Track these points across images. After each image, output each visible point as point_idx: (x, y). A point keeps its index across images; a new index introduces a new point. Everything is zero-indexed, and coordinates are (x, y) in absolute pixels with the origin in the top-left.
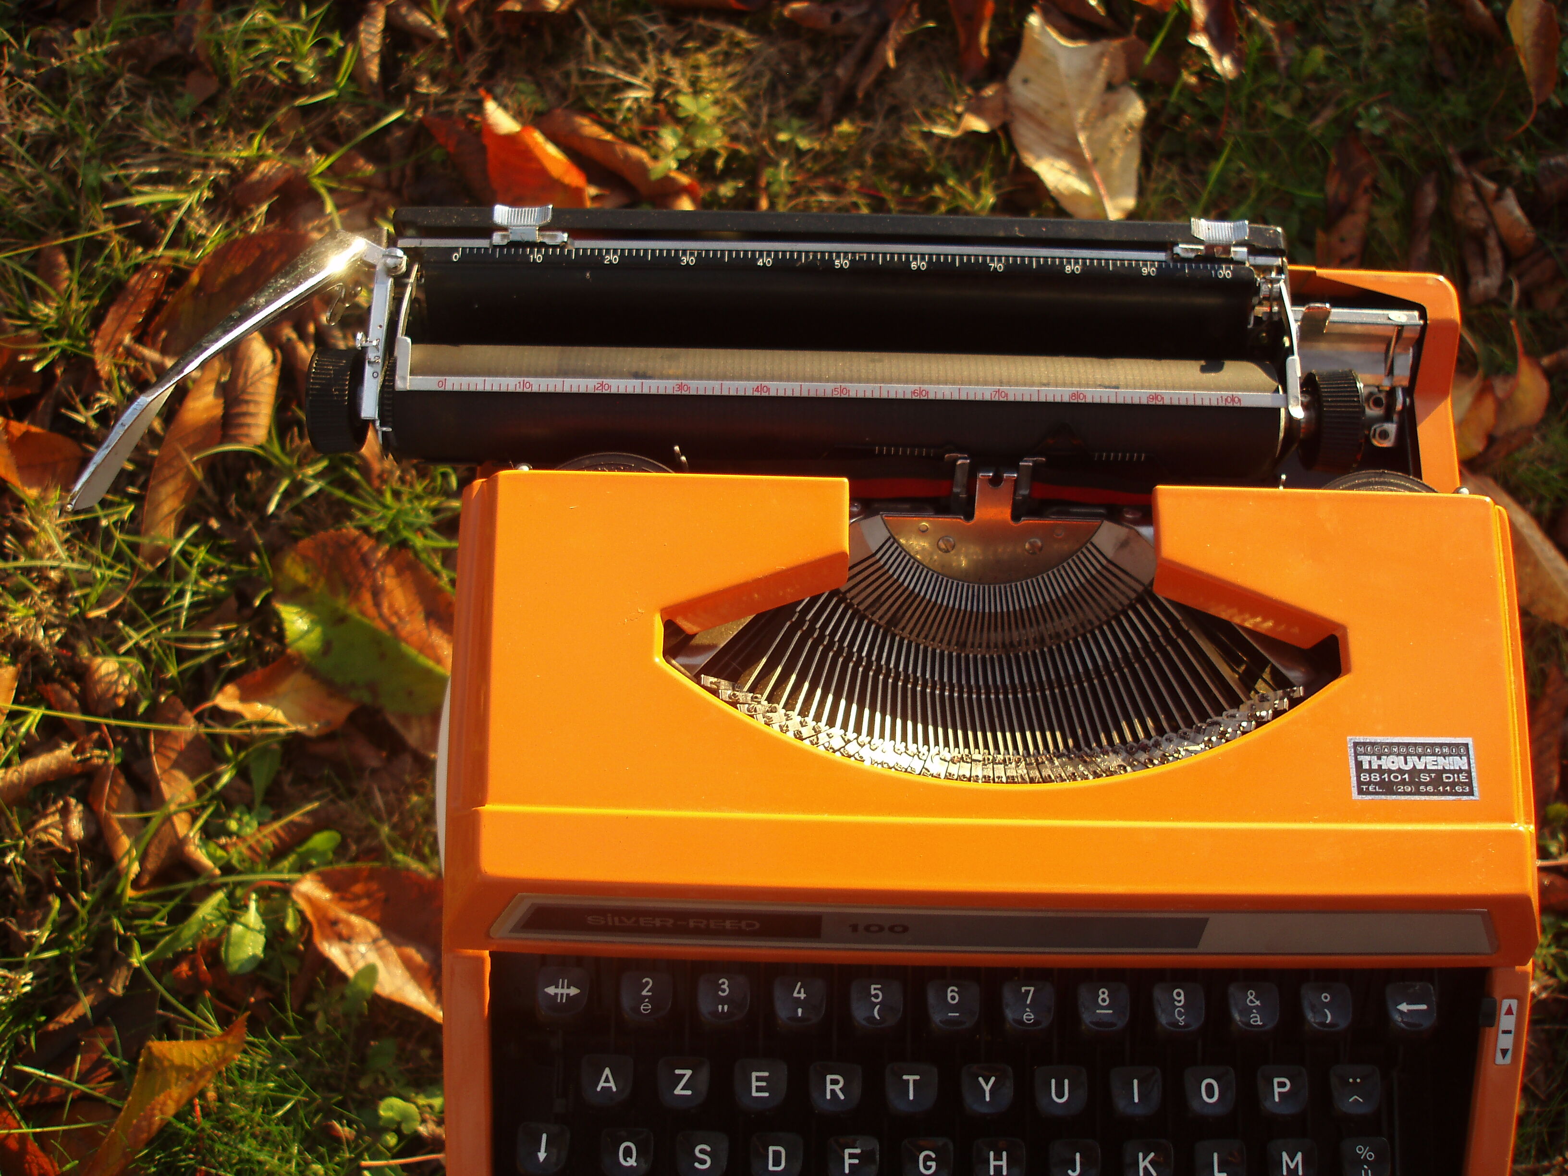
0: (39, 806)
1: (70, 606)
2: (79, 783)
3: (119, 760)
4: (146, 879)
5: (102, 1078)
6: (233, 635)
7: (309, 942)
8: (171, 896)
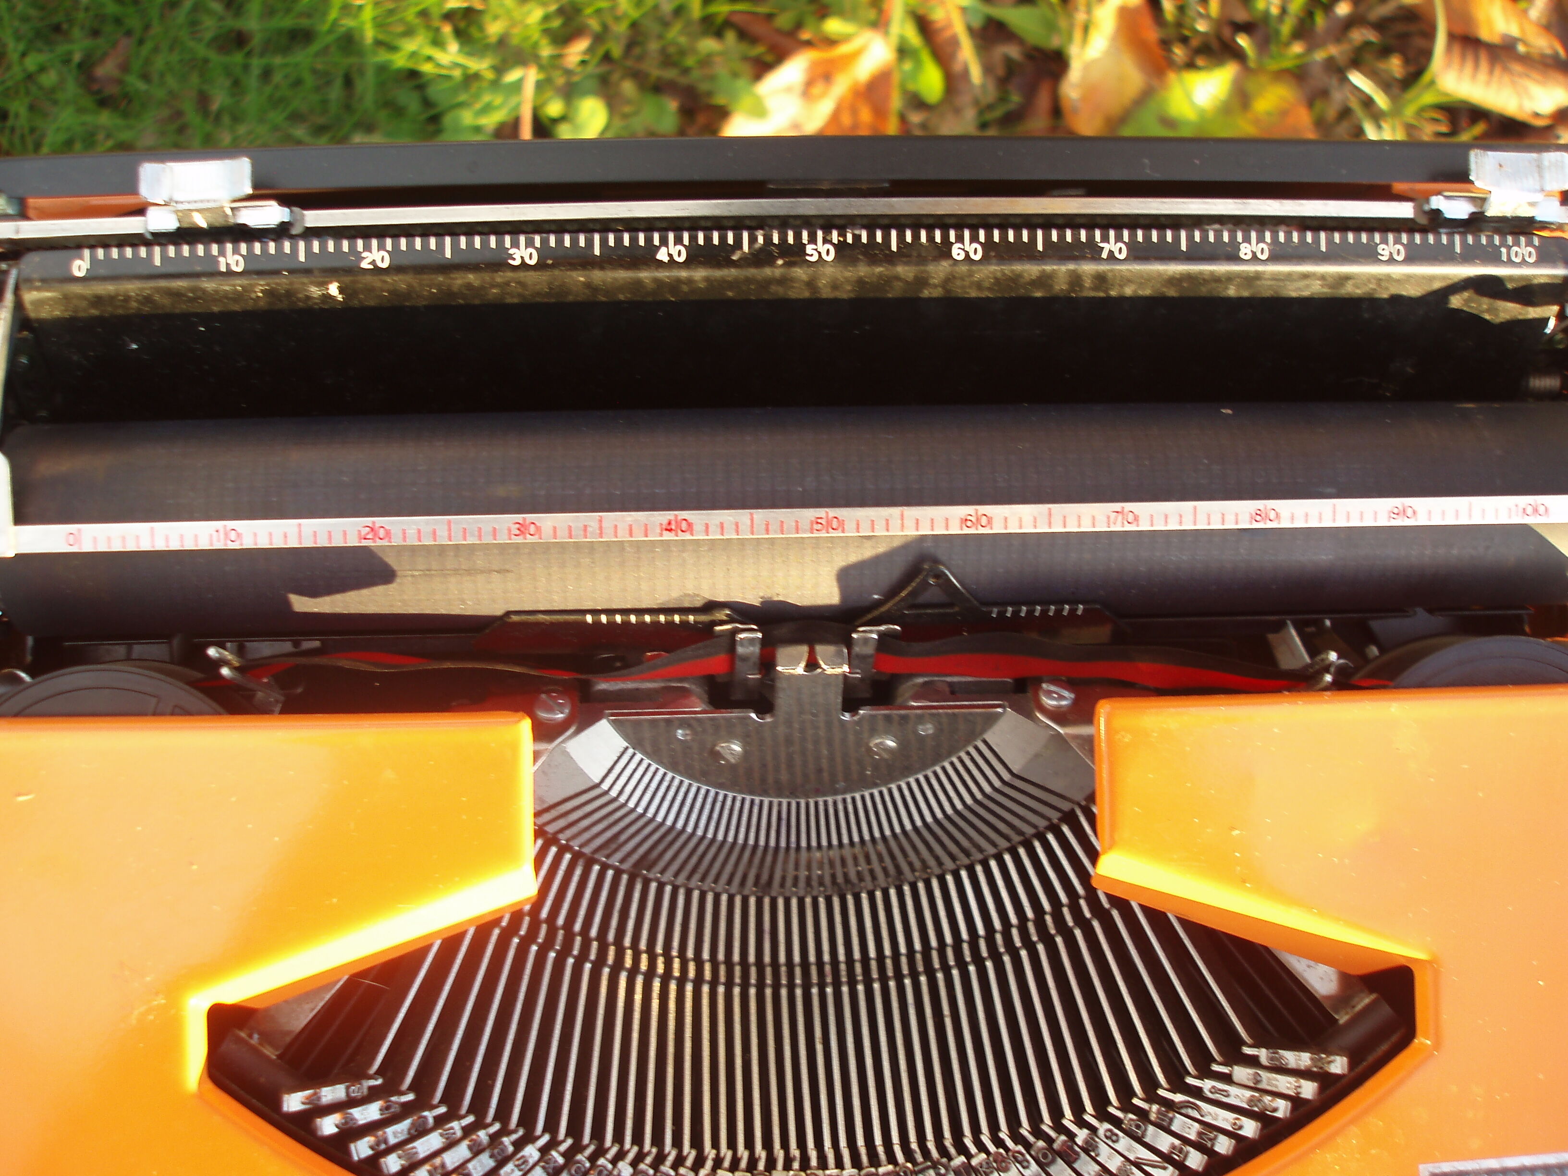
6: (1201, 10)
7: (809, 44)
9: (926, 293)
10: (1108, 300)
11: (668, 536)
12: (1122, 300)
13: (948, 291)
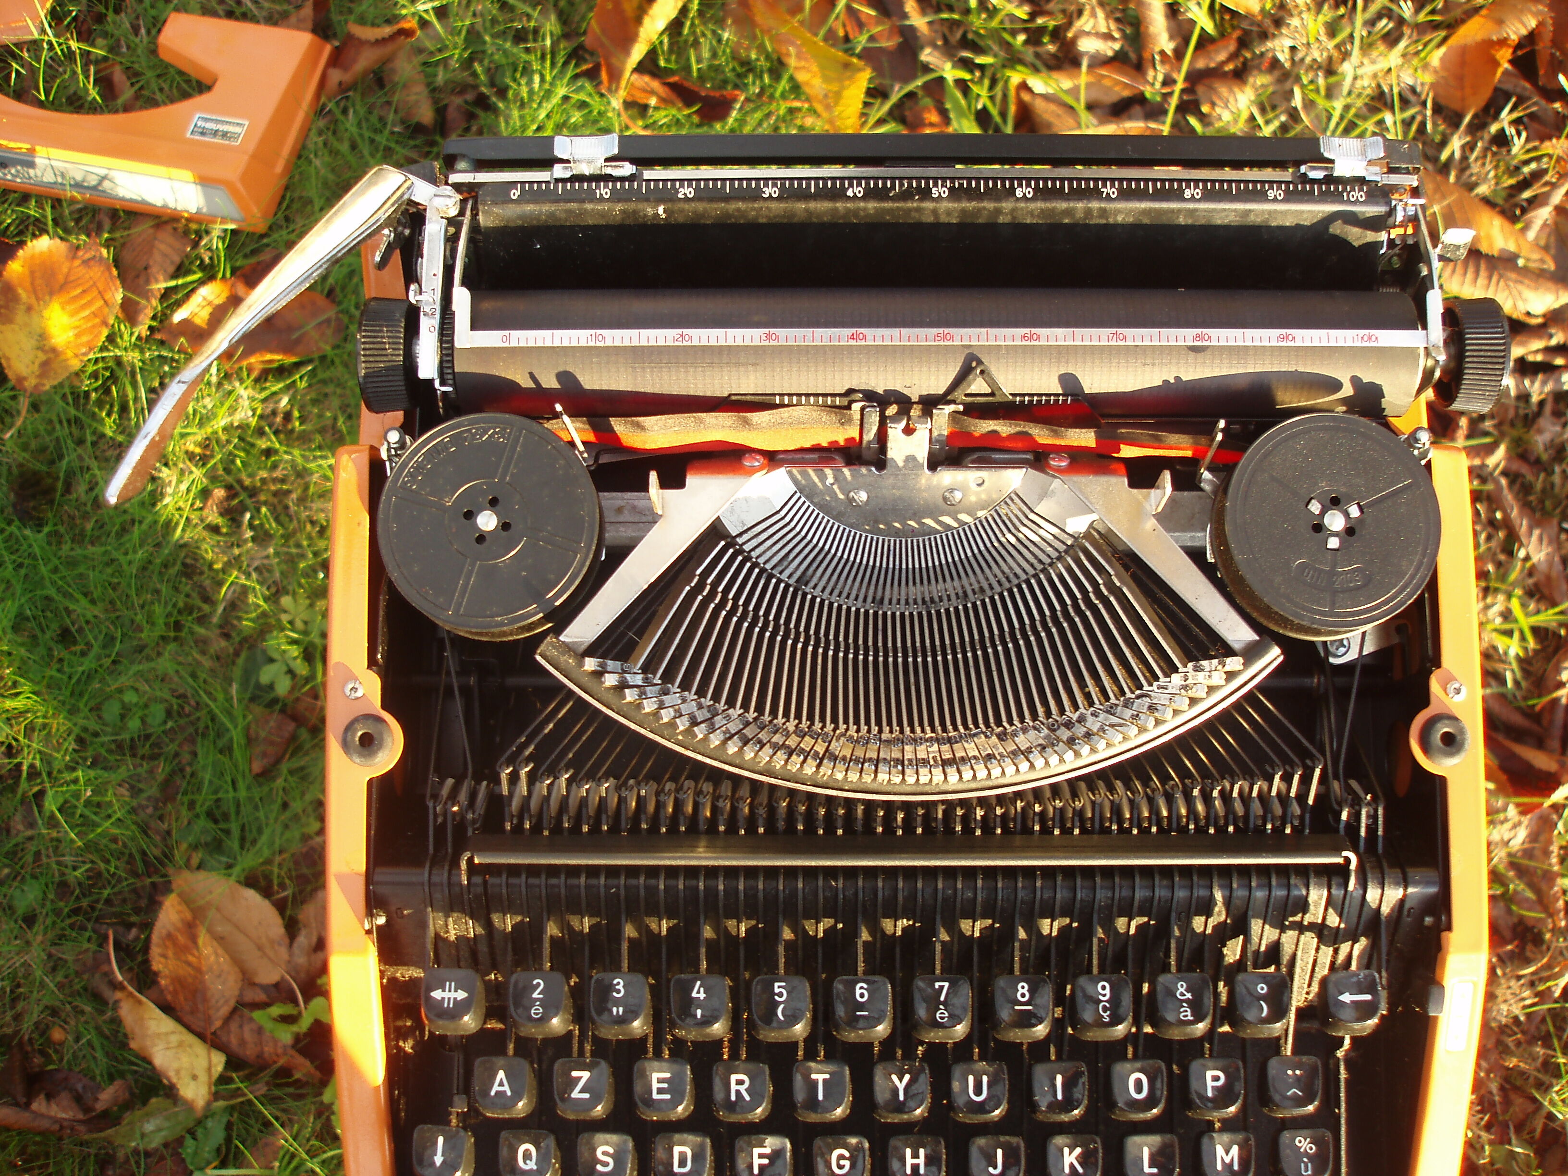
0: (1119, 15)
1: (1311, 75)
2: (1133, 56)
3: (1148, 95)
4: (1026, 97)
5: (849, 29)
8: (1003, 114)
9: (1001, 220)
10: (1106, 226)
11: (852, 343)
12: (1116, 226)
13: (1014, 218)
